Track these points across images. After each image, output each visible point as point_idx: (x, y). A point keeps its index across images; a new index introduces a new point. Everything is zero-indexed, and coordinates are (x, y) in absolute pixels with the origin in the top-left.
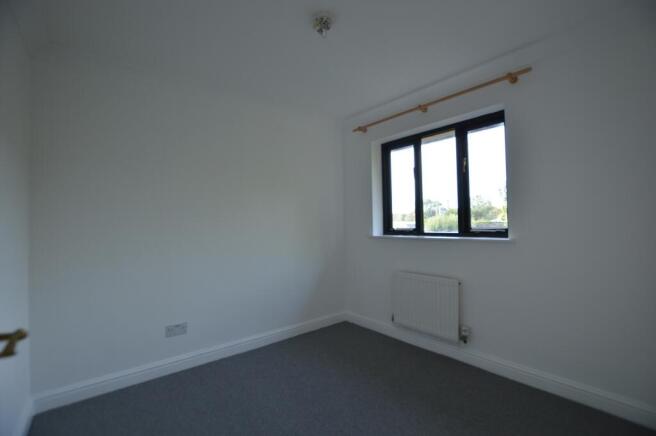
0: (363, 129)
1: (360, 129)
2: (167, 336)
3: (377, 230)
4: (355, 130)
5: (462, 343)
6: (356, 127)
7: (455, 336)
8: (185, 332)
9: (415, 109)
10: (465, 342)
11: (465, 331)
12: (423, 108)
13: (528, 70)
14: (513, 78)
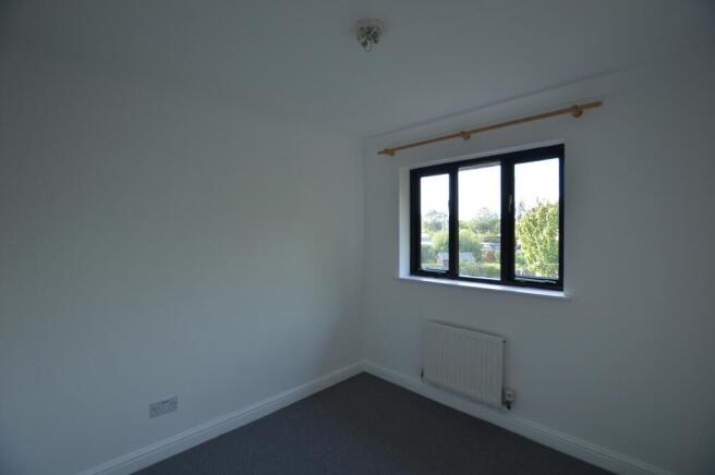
0: (390, 152)
1: (386, 151)
2: (152, 416)
3: (404, 270)
4: (380, 153)
5: (505, 408)
6: (382, 150)
7: (497, 400)
8: (175, 408)
9: (457, 135)
10: (509, 408)
11: (509, 396)
12: (465, 135)
13: (598, 104)
14: (577, 111)
